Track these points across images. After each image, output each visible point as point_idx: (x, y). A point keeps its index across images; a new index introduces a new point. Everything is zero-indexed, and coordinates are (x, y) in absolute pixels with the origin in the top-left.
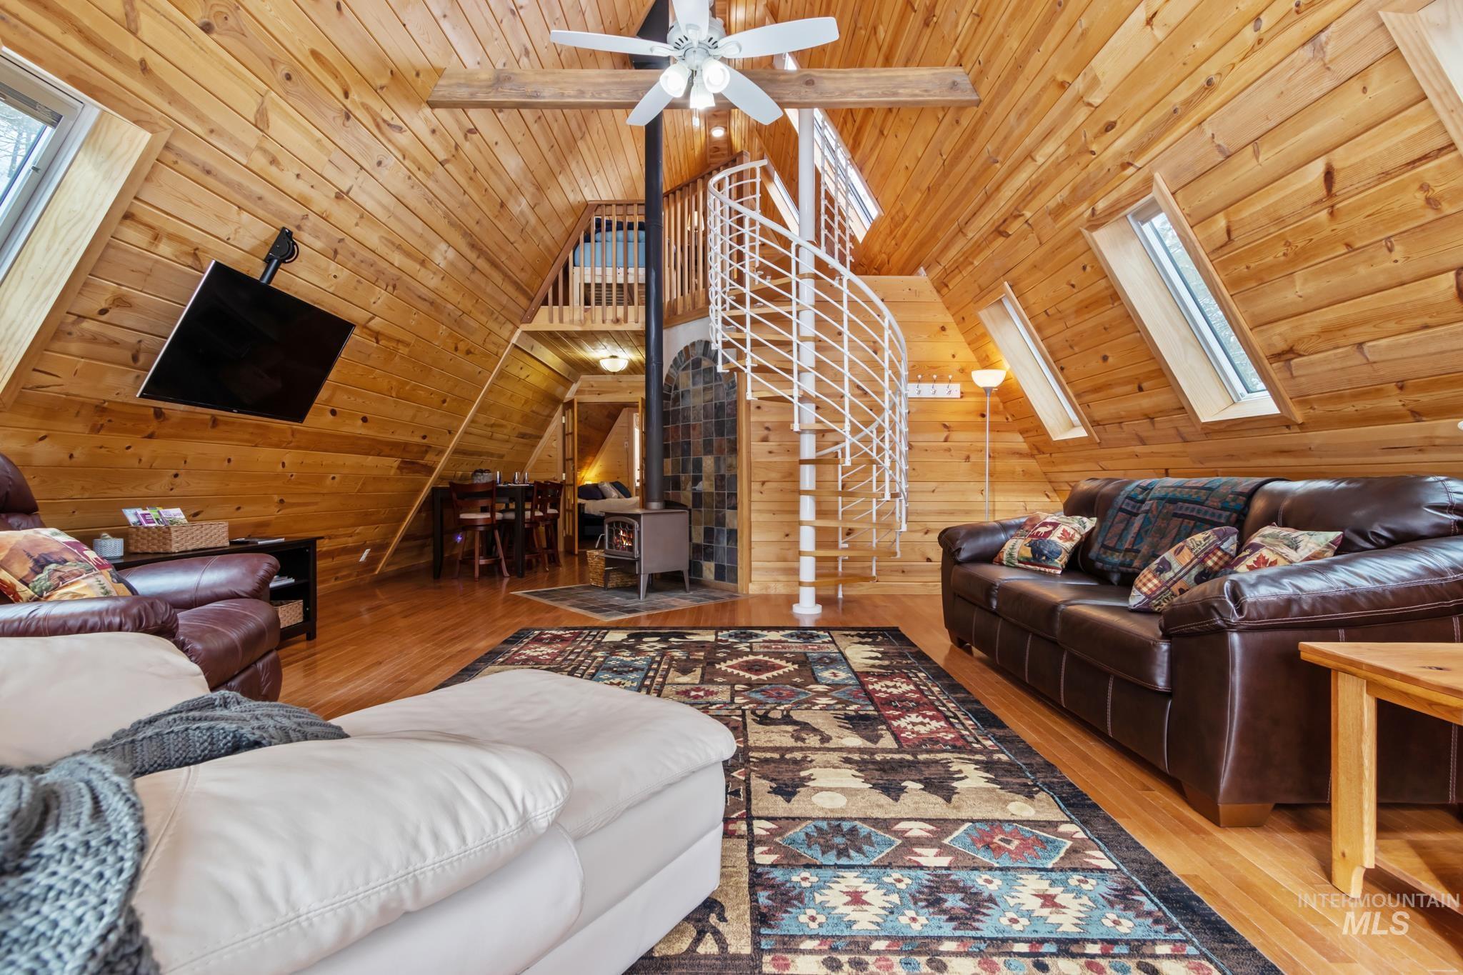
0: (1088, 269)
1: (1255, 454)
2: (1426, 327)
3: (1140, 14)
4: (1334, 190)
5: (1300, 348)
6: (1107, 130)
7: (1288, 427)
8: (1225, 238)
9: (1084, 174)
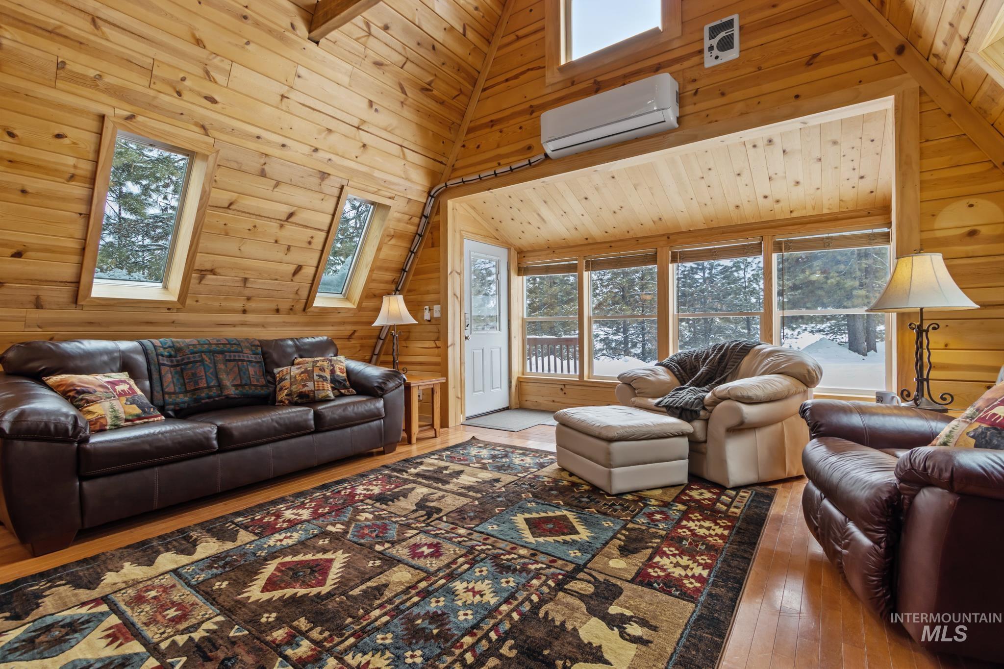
0: (66, 141)
1: (121, 323)
2: (276, 280)
3: (284, 90)
4: (289, 220)
5: (218, 271)
6: (206, 98)
7: (169, 309)
8: (226, 205)
9: (152, 93)
